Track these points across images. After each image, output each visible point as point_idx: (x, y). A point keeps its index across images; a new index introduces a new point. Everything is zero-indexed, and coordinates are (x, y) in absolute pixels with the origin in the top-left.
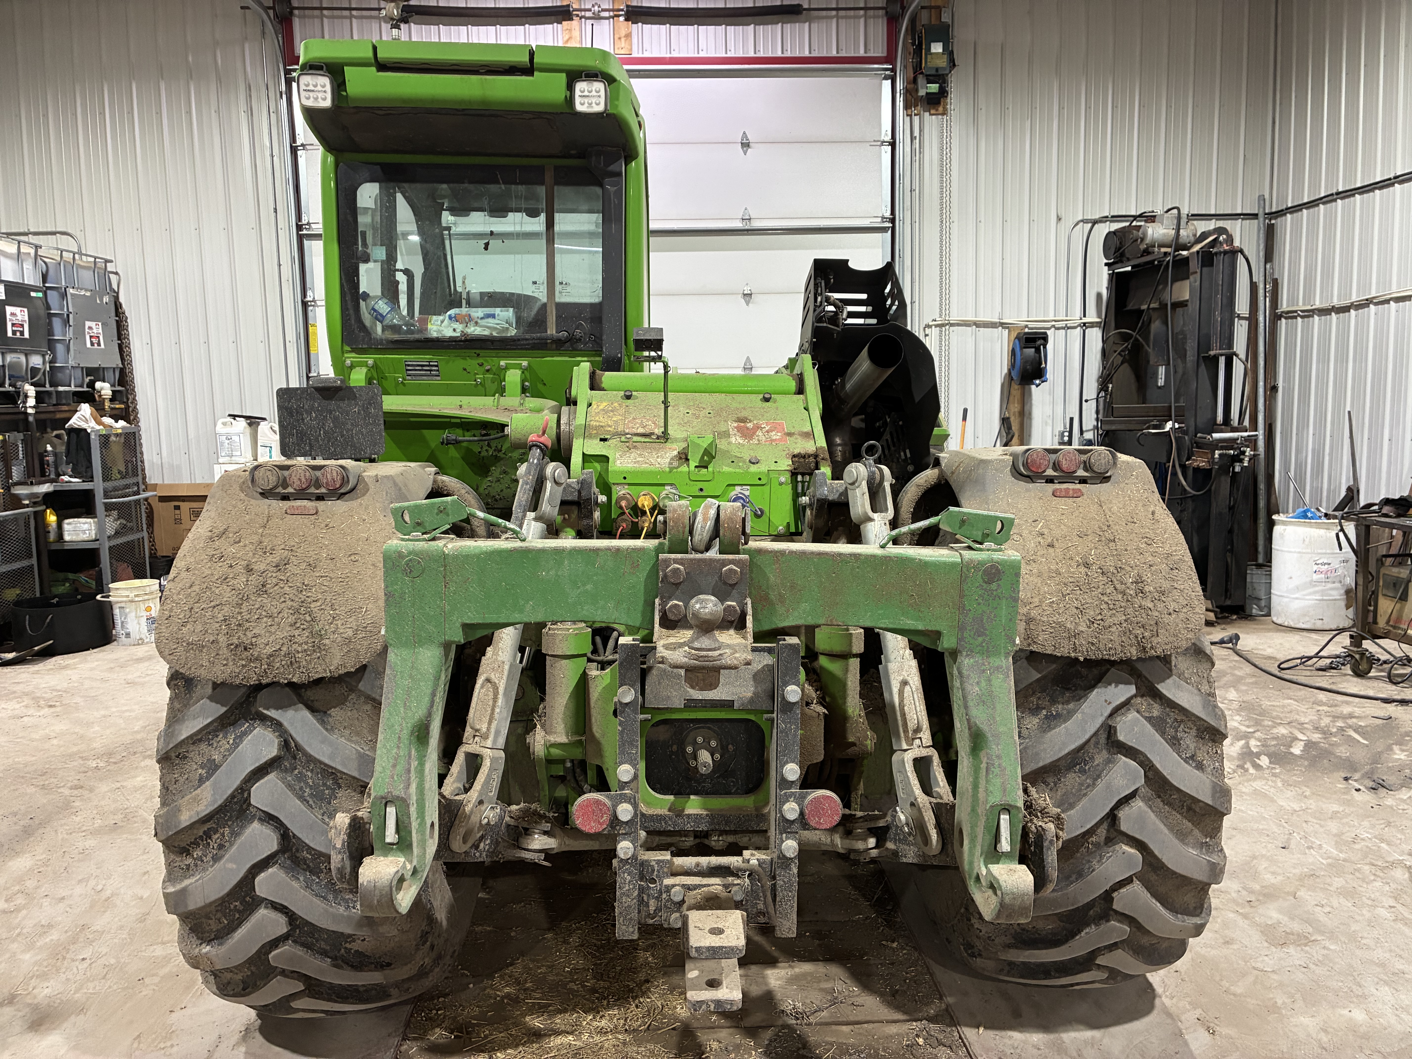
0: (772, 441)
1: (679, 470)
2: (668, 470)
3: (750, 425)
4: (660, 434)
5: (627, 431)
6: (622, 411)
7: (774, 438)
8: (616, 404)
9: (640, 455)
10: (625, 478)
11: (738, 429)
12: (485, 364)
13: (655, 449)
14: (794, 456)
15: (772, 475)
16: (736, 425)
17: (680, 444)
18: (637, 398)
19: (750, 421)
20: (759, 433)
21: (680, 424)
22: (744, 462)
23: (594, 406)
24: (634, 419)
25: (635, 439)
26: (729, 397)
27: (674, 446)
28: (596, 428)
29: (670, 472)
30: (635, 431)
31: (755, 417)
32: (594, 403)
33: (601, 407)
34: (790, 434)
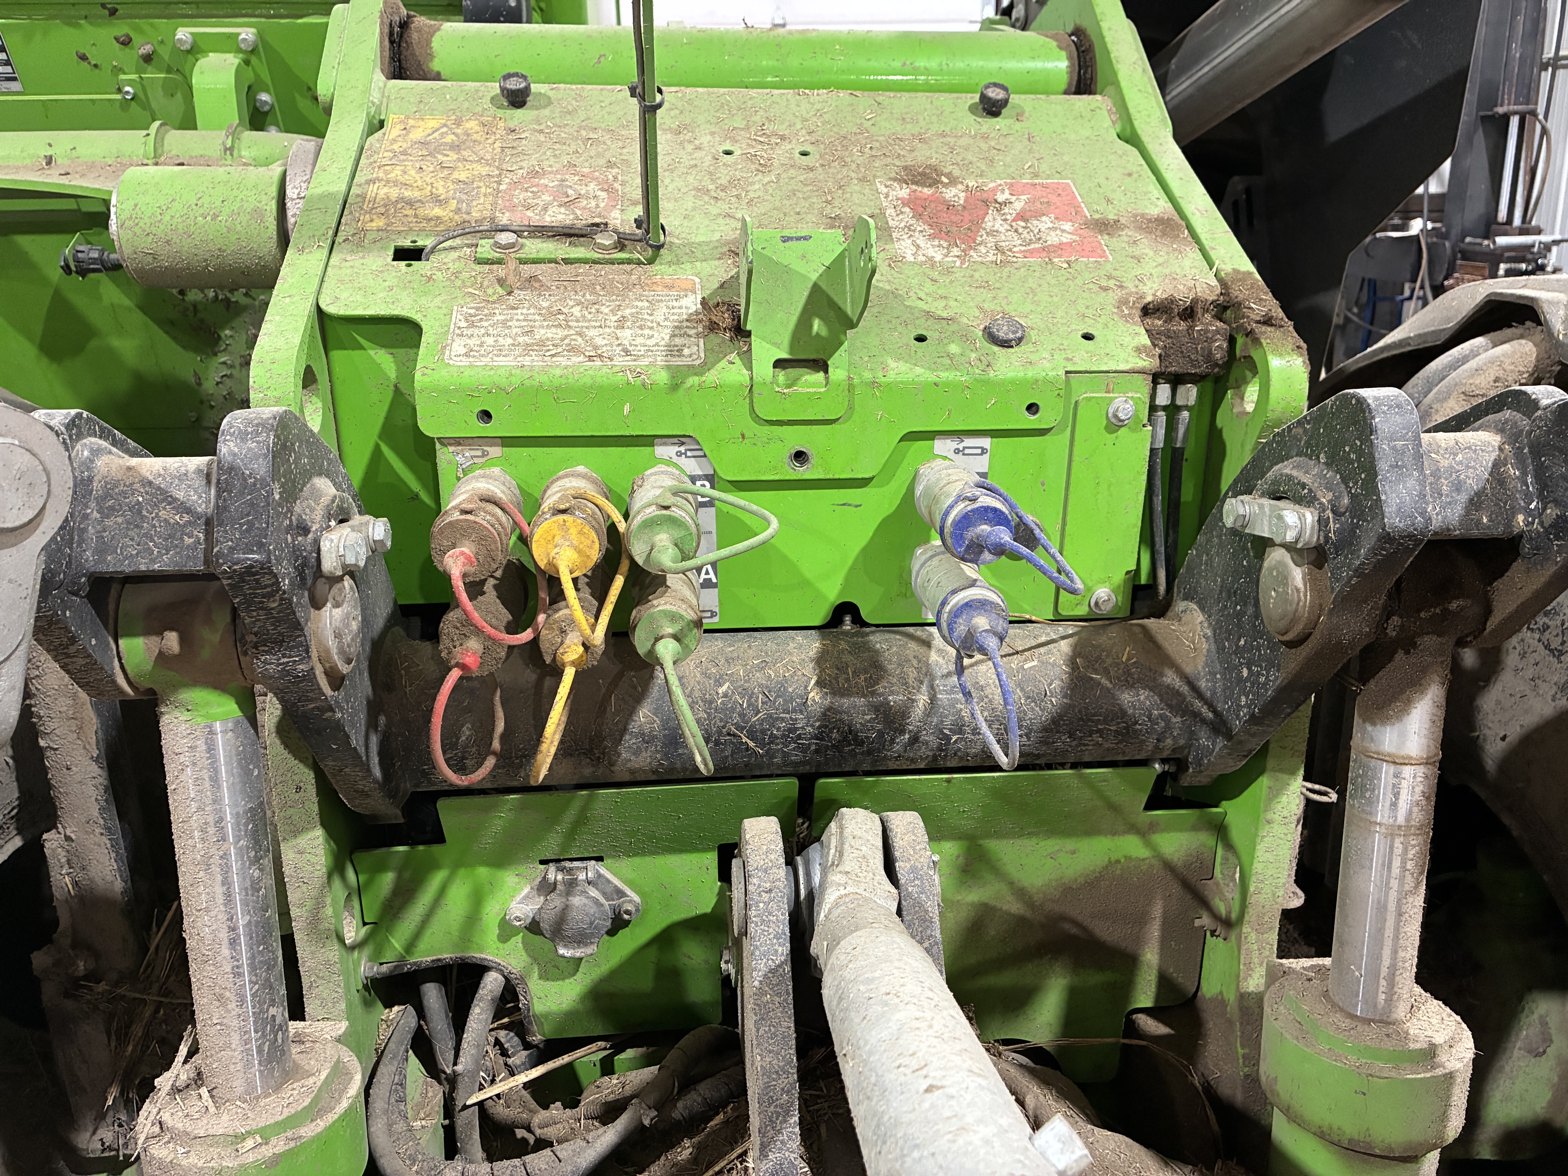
0: (1049, 251)
1: (711, 377)
2: (662, 377)
3: (954, 194)
4: (630, 228)
5: (504, 219)
6: (491, 148)
7: (1053, 239)
8: (472, 125)
9: (551, 314)
10: (486, 416)
11: (918, 207)
12: (137, 39)
13: (608, 288)
14: (1147, 311)
15: (1082, 391)
16: (904, 192)
17: (706, 268)
18: (549, 102)
19: (953, 181)
20: (992, 221)
21: (701, 191)
22: (965, 337)
23: (392, 131)
24: (534, 174)
25: (534, 247)
26: (864, 100)
27: (687, 273)
28: (389, 207)
29: (674, 387)
30: (534, 218)
31: (967, 165)
32: (391, 120)
33: (417, 135)
34: (1105, 226)
